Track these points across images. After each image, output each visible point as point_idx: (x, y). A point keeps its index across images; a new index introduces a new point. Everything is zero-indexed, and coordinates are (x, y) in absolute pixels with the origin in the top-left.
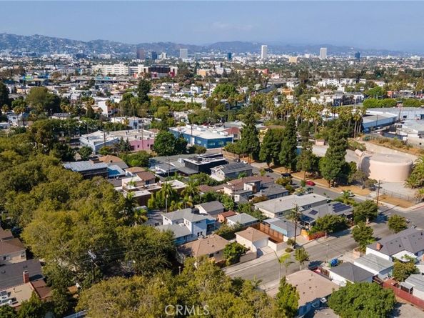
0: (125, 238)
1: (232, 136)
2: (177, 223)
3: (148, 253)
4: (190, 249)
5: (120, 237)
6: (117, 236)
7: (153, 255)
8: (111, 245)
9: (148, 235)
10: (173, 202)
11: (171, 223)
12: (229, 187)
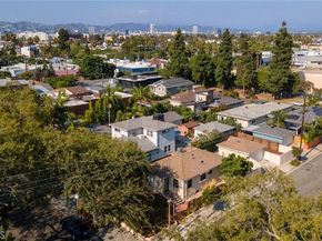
0: (60, 152)
1: (155, 66)
2: (134, 134)
3: (108, 178)
4: (166, 169)
5: (49, 149)
6: (45, 148)
7: (118, 182)
8: (31, 166)
9: (102, 146)
10: (119, 112)
11: (126, 134)
12: (176, 100)
